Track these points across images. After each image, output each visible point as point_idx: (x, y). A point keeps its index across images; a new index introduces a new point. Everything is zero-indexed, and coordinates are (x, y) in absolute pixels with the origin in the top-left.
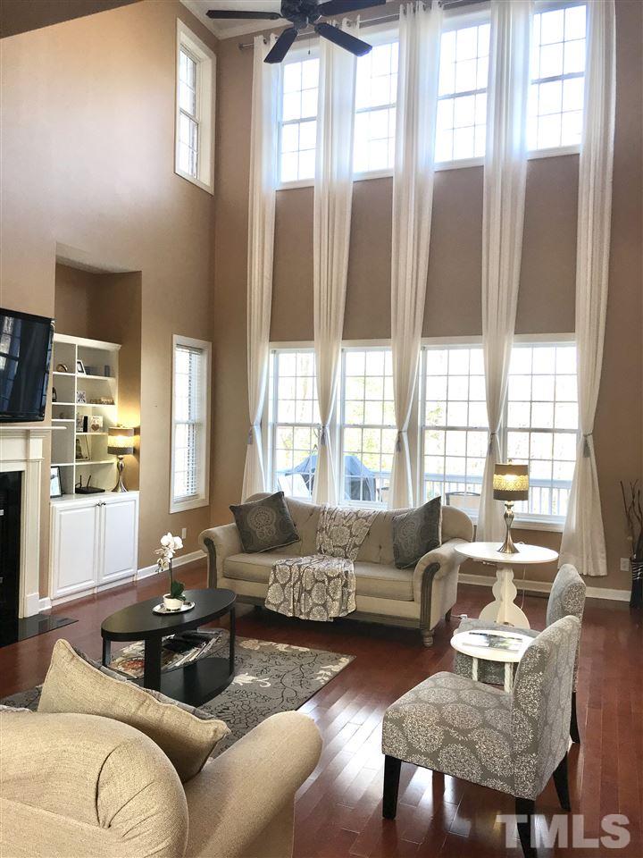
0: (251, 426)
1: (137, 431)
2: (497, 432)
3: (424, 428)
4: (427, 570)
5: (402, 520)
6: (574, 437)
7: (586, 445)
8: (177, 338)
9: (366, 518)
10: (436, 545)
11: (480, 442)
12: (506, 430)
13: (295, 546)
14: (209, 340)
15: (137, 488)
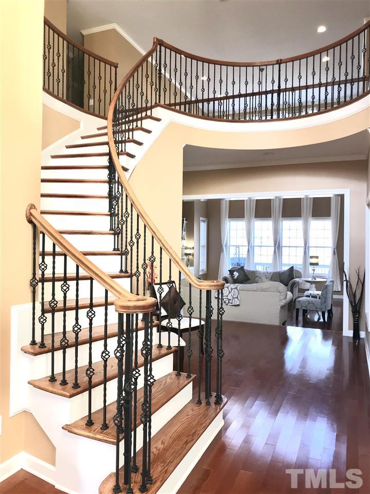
0: (222, 246)
1: (193, 248)
2: (306, 247)
3: (282, 247)
4: (291, 285)
5: (282, 273)
6: (331, 249)
7: (334, 251)
8: (201, 219)
9: (270, 273)
10: (294, 279)
11: (301, 251)
12: (309, 247)
13: (249, 281)
14: (206, 218)
15: (193, 266)
